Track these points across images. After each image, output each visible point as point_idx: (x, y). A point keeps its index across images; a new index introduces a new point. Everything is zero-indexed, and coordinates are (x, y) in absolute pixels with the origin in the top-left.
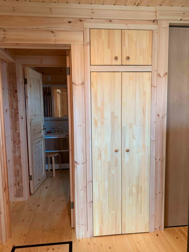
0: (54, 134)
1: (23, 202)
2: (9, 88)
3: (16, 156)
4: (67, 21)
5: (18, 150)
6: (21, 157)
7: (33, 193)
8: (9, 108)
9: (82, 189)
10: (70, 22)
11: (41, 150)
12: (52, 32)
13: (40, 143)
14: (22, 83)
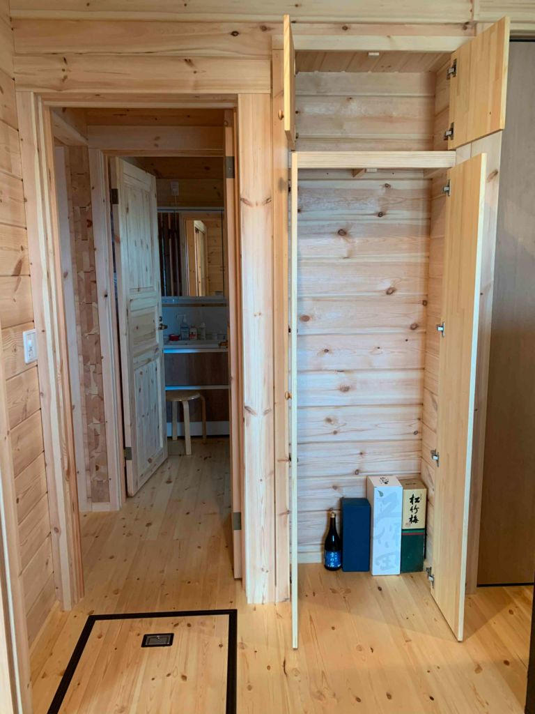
0: (186, 342)
1: (110, 514)
2: (72, 214)
3: (90, 394)
4: (227, 32)
5: (95, 381)
6: (102, 399)
7: (133, 495)
8: (73, 268)
9: (264, 479)
10: (235, 34)
11: (155, 382)
12: (188, 62)
13: (153, 362)
14: (104, 201)
